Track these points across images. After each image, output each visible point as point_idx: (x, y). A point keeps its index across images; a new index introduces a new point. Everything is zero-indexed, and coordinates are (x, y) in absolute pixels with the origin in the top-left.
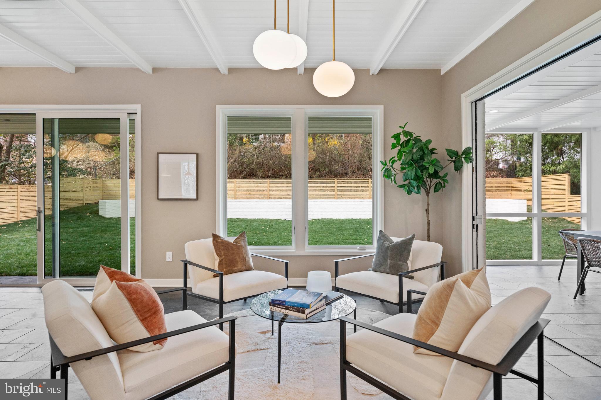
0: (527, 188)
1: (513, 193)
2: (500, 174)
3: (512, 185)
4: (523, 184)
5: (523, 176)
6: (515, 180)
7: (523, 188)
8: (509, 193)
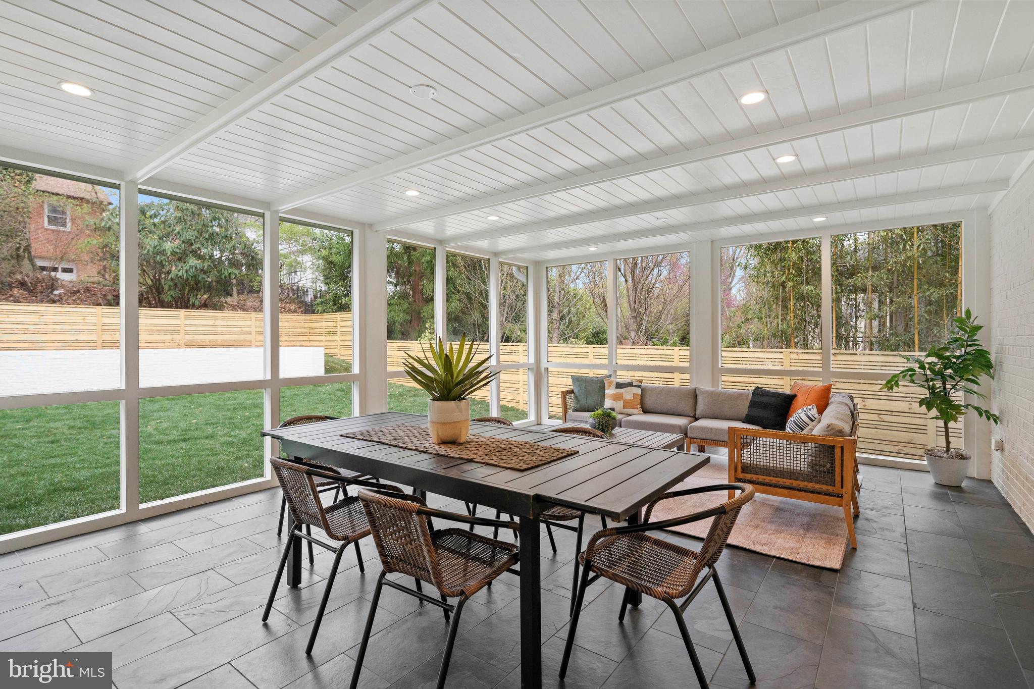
0: (328, 330)
1: (312, 338)
2: (300, 308)
3: (311, 325)
4: (324, 324)
5: (324, 311)
6: (314, 317)
7: (324, 330)
8: (305, 338)
